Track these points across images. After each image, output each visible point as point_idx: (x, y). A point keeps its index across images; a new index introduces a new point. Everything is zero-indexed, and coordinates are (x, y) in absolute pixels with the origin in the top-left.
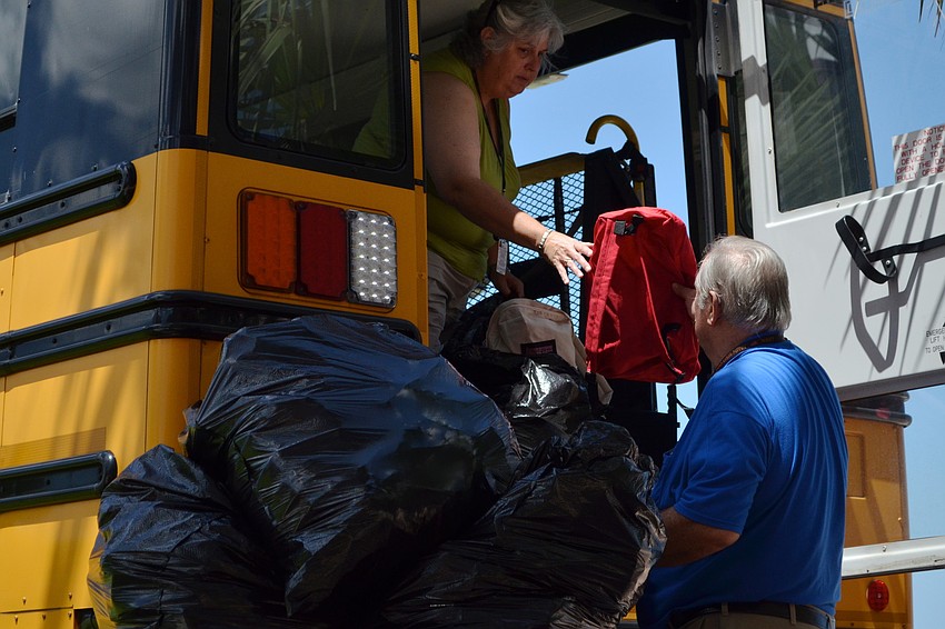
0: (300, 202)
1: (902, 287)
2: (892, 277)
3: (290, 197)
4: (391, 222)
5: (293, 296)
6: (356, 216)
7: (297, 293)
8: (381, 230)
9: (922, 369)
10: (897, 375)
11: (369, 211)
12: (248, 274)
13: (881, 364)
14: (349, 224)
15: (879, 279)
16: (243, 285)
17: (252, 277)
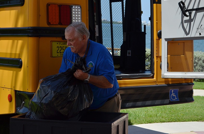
0: (60, 5)
1: (192, 18)
2: (190, 16)
3: (58, 4)
4: (80, 7)
5: (59, 25)
6: (72, 6)
7: (60, 25)
8: (78, 9)
9: (196, 36)
10: (190, 37)
11: (76, 5)
12: (49, 22)
13: (187, 34)
14: (71, 8)
15: (187, 16)
16: (48, 24)
17: (50, 23)
